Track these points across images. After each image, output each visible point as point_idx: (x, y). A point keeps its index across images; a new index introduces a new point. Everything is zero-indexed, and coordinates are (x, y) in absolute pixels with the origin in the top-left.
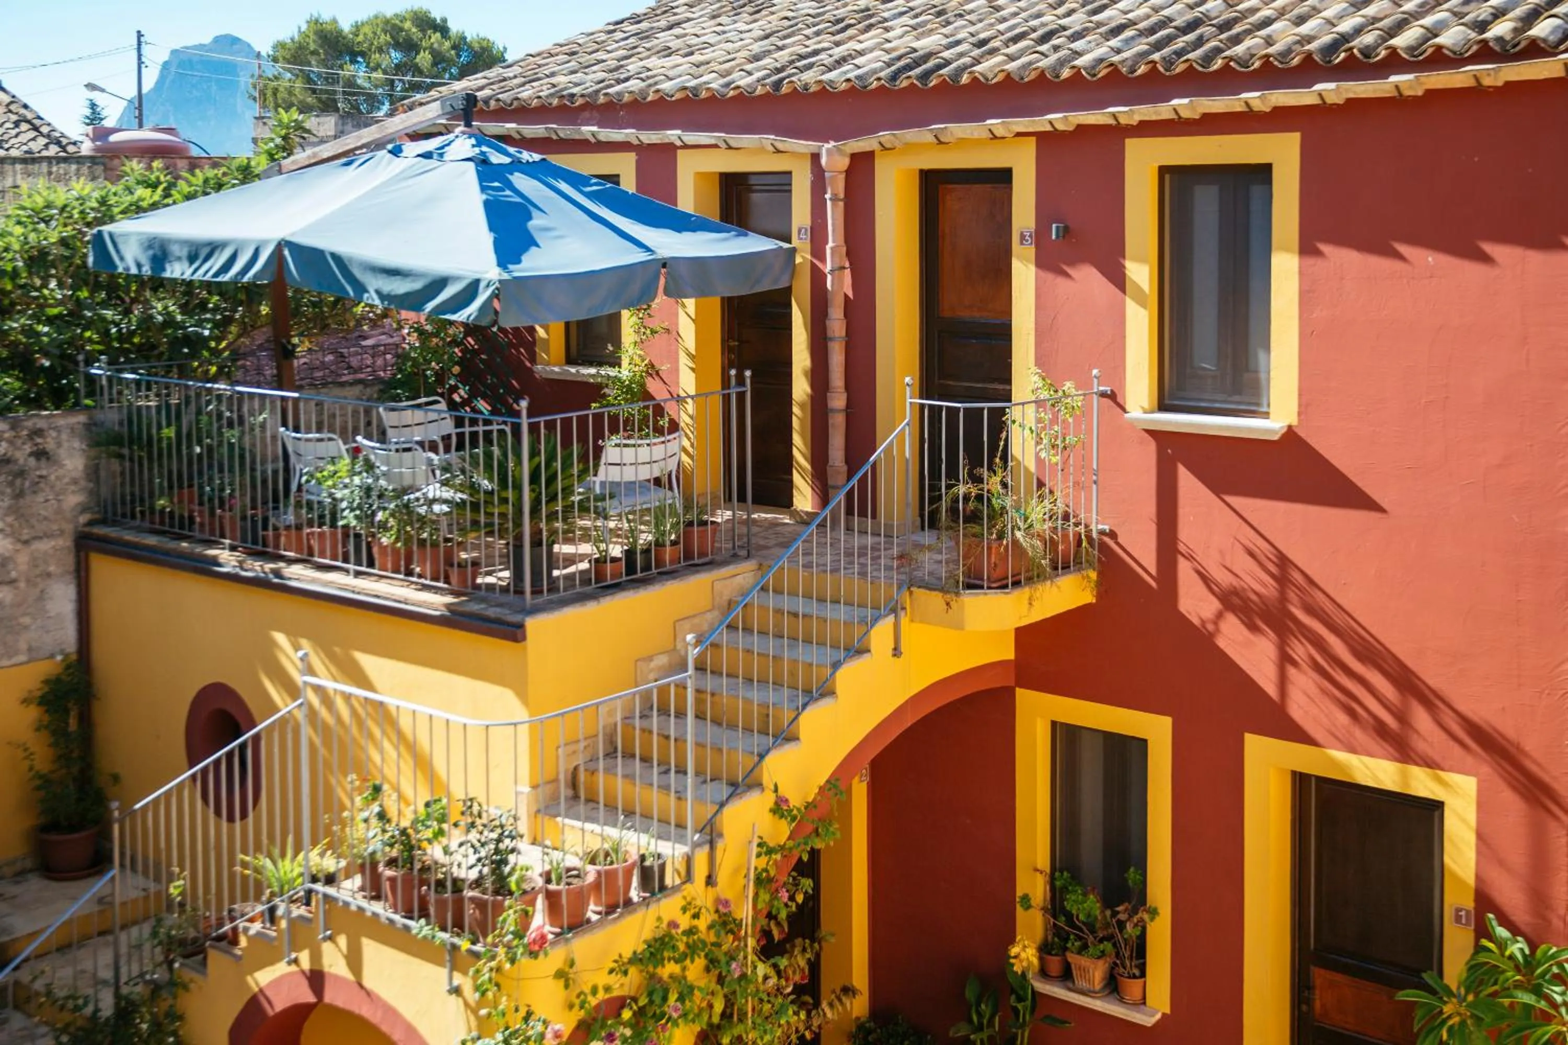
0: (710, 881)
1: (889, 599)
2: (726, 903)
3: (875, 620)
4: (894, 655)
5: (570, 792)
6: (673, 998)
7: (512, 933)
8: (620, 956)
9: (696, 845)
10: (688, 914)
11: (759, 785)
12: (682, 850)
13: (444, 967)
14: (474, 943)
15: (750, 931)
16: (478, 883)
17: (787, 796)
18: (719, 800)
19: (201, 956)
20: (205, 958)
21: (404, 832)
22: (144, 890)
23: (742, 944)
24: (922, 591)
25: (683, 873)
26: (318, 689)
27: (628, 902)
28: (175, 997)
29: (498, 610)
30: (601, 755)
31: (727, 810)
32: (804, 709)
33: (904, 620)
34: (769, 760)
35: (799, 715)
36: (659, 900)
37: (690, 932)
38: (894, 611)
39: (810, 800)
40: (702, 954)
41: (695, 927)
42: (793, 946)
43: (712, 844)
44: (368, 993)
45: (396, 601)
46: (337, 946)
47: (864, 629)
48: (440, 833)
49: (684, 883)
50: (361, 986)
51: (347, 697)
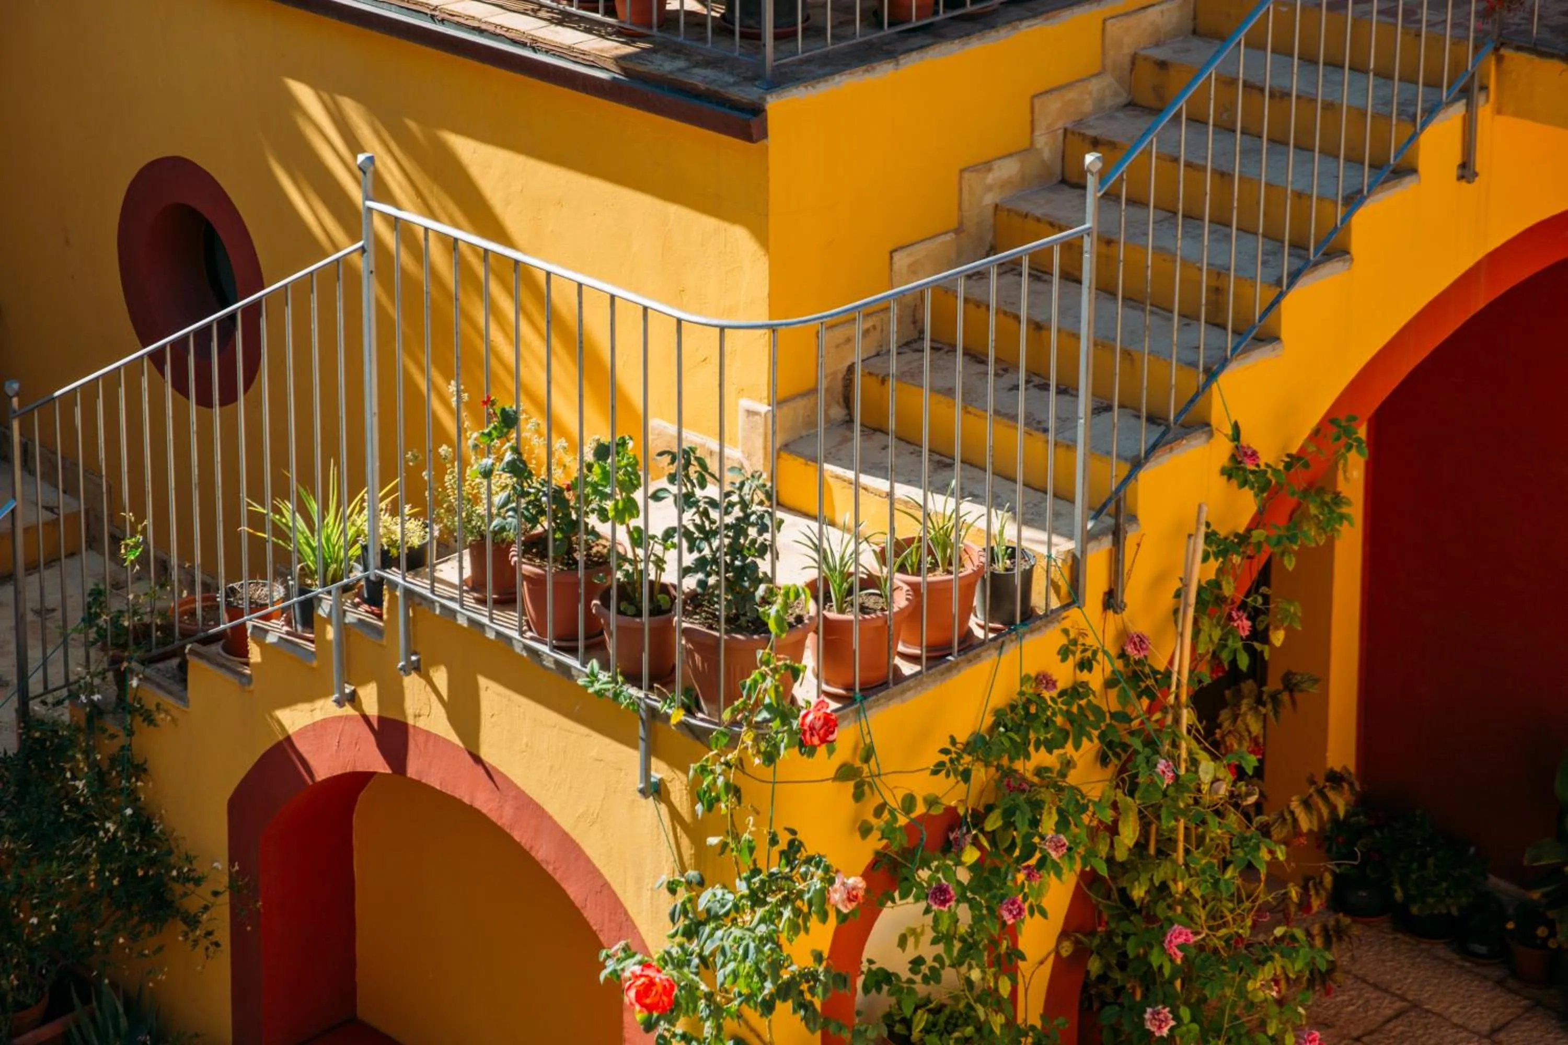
0: (1111, 601)
1: (1457, 67)
2: (1140, 642)
3: (1431, 112)
4: (1461, 178)
5: (838, 412)
6: (1049, 823)
7: (769, 708)
8: (953, 742)
9: (1090, 537)
10: (1071, 662)
11: (1203, 425)
12: (1063, 545)
13: (635, 747)
14: (690, 712)
15: (1184, 698)
16: (695, 601)
17: (1254, 446)
18: (1130, 454)
19: (175, 662)
20: (183, 667)
21: (558, 496)
22: (50, 509)
23: (1169, 720)
24: (1523, 56)
25: (1064, 589)
26: (394, 223)
27: (968, 643)
28: (131, 733)
29: (710, 73)
30: (893, 347)
31: (1144, 475)
32: (1291, 284)
33: (1485, 111)
34: (1226, 379)
35: (1281, 295)
36: (1021, 638)
37: (1076, 691)
38: (1466, 93)
39: (1294, 451)
40: (1095, 733)
41: (1084, 684)
42: (1239, 696)
43: (1117, 534)
44: (489, 773)
45: (514, 42)
46: (430, 682)
47: (1409, 130)
48: (630, 508)
49: (1066, 607)
50: (477, 760)
51: (452, 245)
